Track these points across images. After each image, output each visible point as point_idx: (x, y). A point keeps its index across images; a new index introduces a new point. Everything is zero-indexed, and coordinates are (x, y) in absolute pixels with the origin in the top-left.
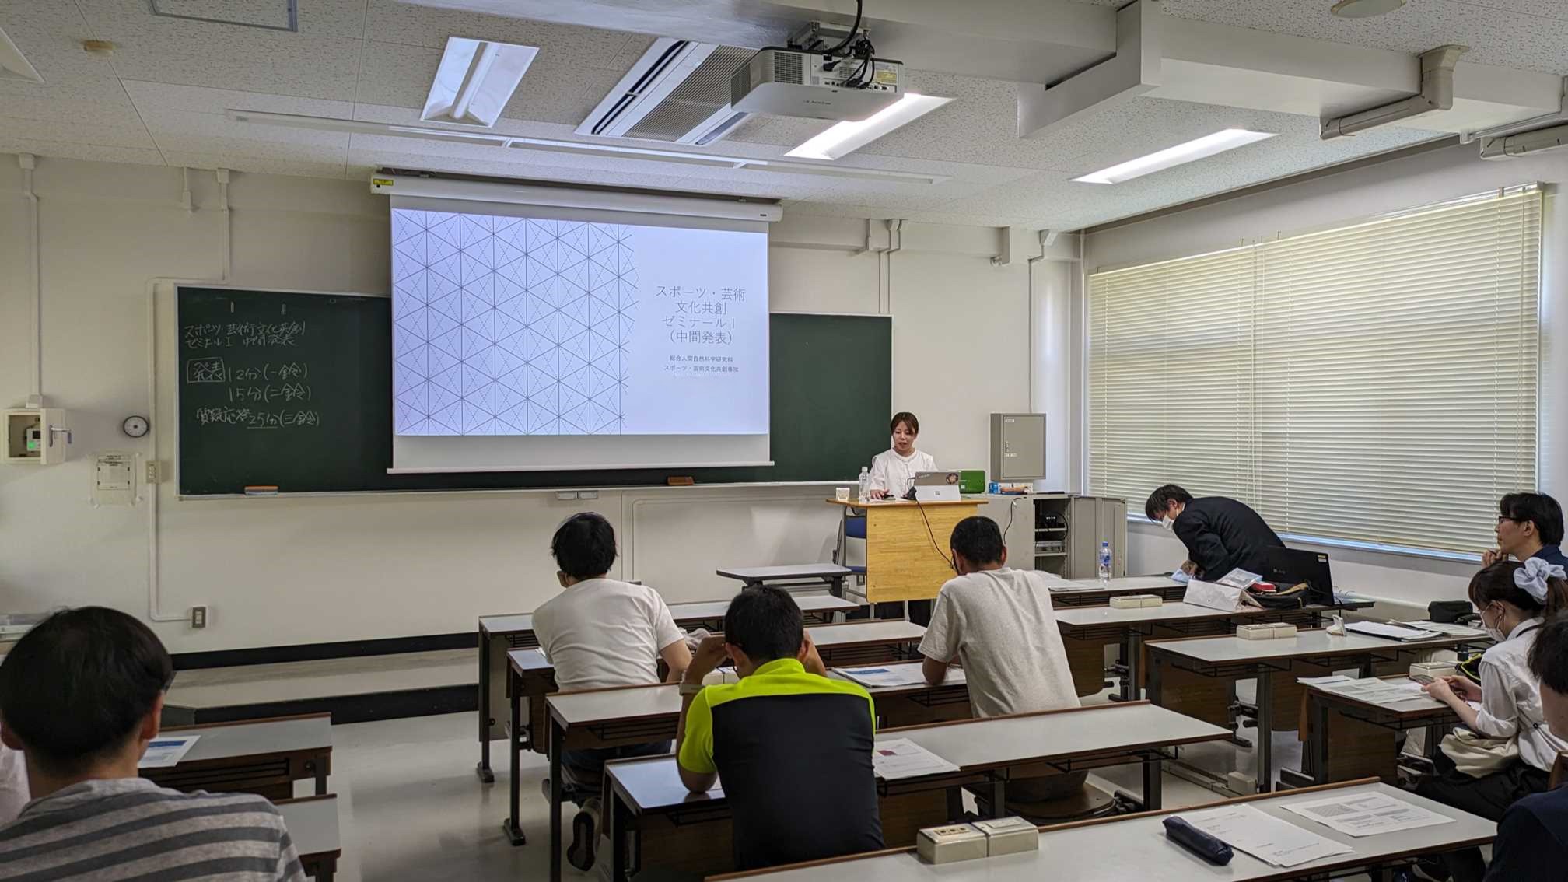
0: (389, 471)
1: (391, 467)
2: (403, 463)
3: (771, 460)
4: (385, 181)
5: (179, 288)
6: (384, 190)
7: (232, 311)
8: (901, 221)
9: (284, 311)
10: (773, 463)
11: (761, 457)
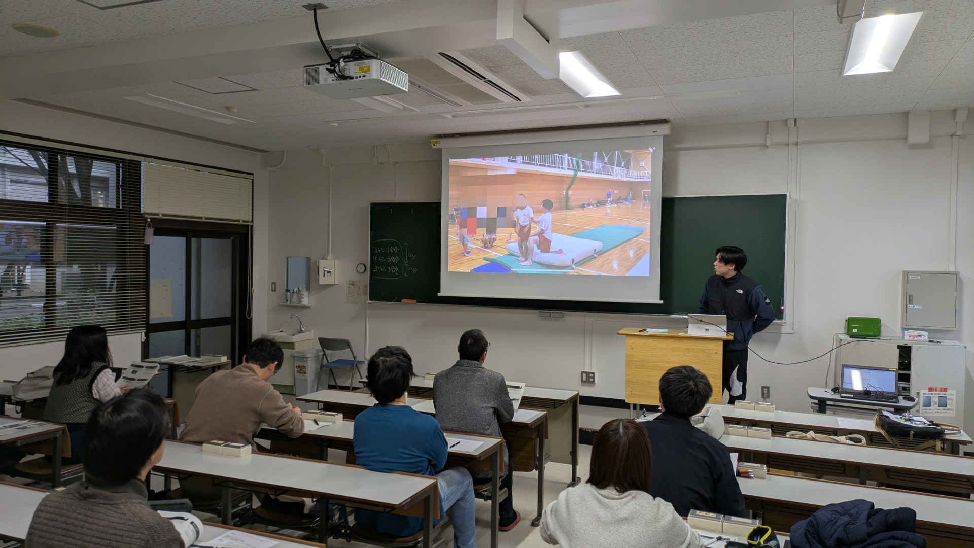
0: (439, 294)
1: (440, 292)
2: (444, 292)
3: (661, 299)
4: (437, 142)
5: (371, 203)
6: (437, 146)
7: (391, 213)
8: (796, 120)
9: (412, 212)
10: (662, 302)
11: (653, 296)
